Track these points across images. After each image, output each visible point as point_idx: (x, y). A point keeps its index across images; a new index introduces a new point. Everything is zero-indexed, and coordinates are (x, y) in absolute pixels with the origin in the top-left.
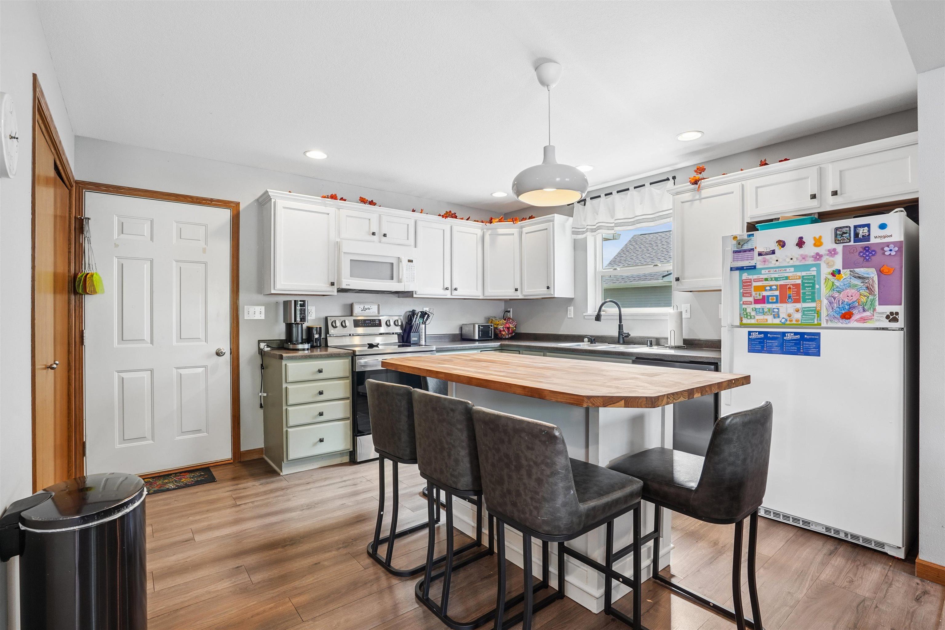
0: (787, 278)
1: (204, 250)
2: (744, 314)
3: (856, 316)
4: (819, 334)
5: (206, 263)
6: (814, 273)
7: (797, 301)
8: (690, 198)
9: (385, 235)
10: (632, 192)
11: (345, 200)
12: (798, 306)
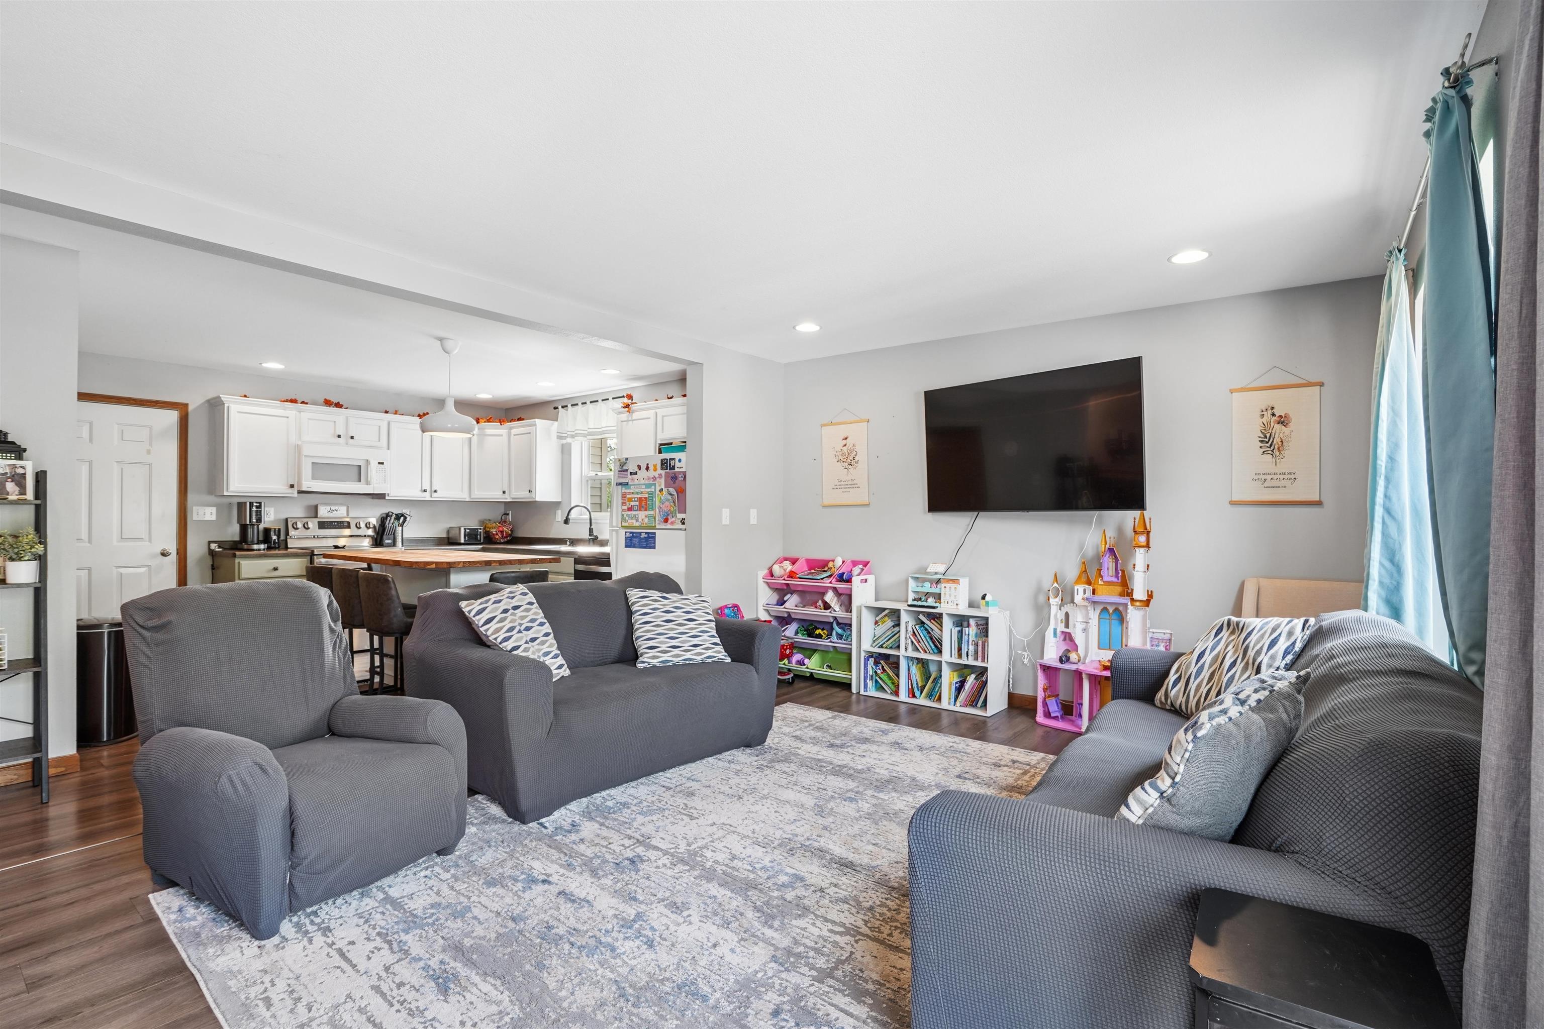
0: (642, 493)
1: (149, 452)
2: (623, 520)
3: (670, 521)
4: (655, 533)
5: (150, 464)
6: (653, 490)
7: (646, 510)
8: (626, 419)
9: (352, 438)
10: (600, 403)
11: (307, 403)
12: (647, 513)
